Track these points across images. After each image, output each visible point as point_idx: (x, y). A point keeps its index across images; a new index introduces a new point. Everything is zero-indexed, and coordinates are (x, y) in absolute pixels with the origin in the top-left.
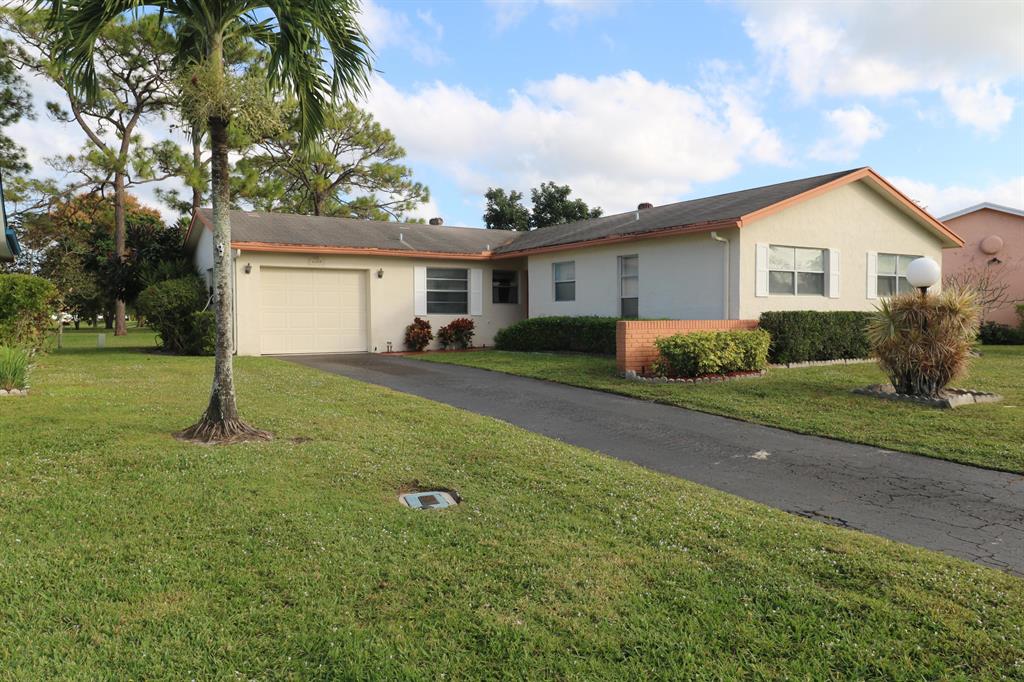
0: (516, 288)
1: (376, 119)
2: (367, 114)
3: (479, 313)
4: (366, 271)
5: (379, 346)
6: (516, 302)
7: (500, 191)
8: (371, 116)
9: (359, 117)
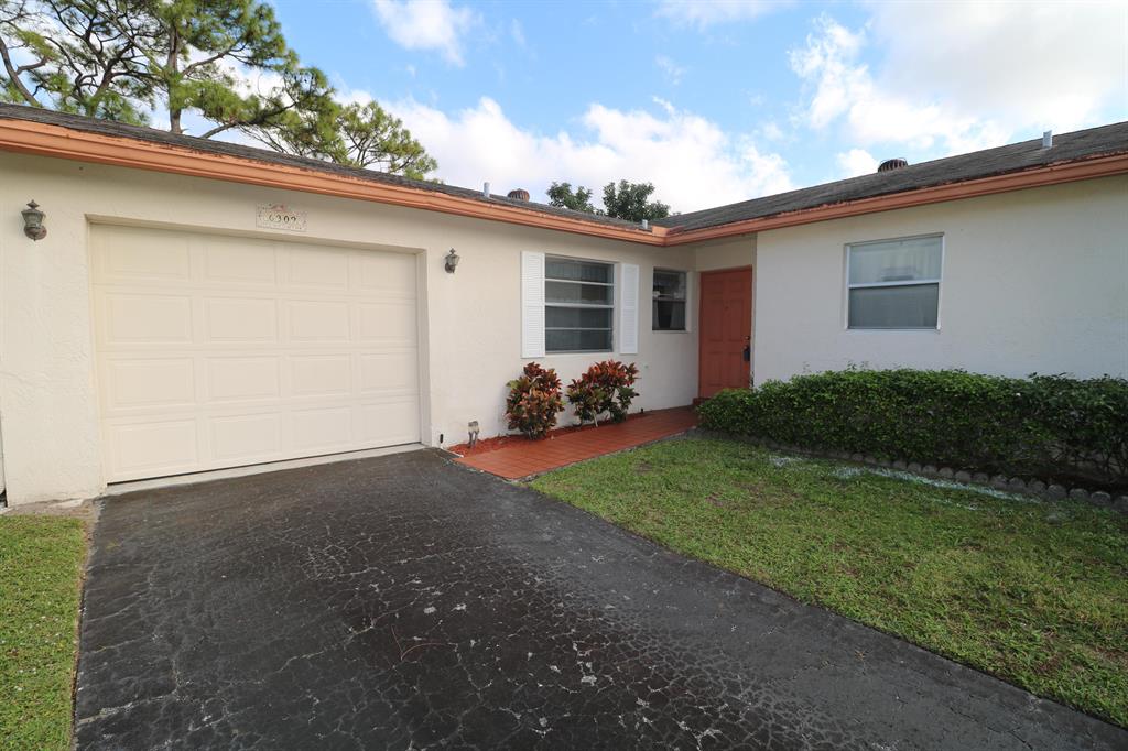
0: (683, 303)
1: (404, 126)
2: (395, 120)
3: (634, 349)
4: (416, 254)
5: (448, 431)
6: (681, 328)
7: (566, 186)
8: (399, 122)
9: (387, 123)
